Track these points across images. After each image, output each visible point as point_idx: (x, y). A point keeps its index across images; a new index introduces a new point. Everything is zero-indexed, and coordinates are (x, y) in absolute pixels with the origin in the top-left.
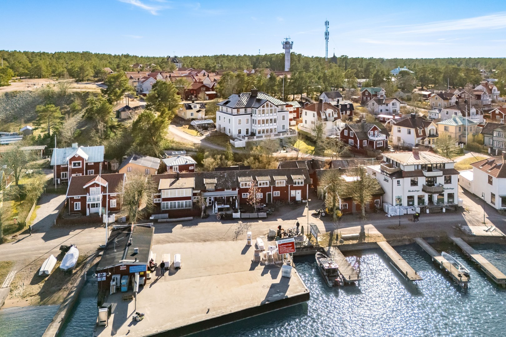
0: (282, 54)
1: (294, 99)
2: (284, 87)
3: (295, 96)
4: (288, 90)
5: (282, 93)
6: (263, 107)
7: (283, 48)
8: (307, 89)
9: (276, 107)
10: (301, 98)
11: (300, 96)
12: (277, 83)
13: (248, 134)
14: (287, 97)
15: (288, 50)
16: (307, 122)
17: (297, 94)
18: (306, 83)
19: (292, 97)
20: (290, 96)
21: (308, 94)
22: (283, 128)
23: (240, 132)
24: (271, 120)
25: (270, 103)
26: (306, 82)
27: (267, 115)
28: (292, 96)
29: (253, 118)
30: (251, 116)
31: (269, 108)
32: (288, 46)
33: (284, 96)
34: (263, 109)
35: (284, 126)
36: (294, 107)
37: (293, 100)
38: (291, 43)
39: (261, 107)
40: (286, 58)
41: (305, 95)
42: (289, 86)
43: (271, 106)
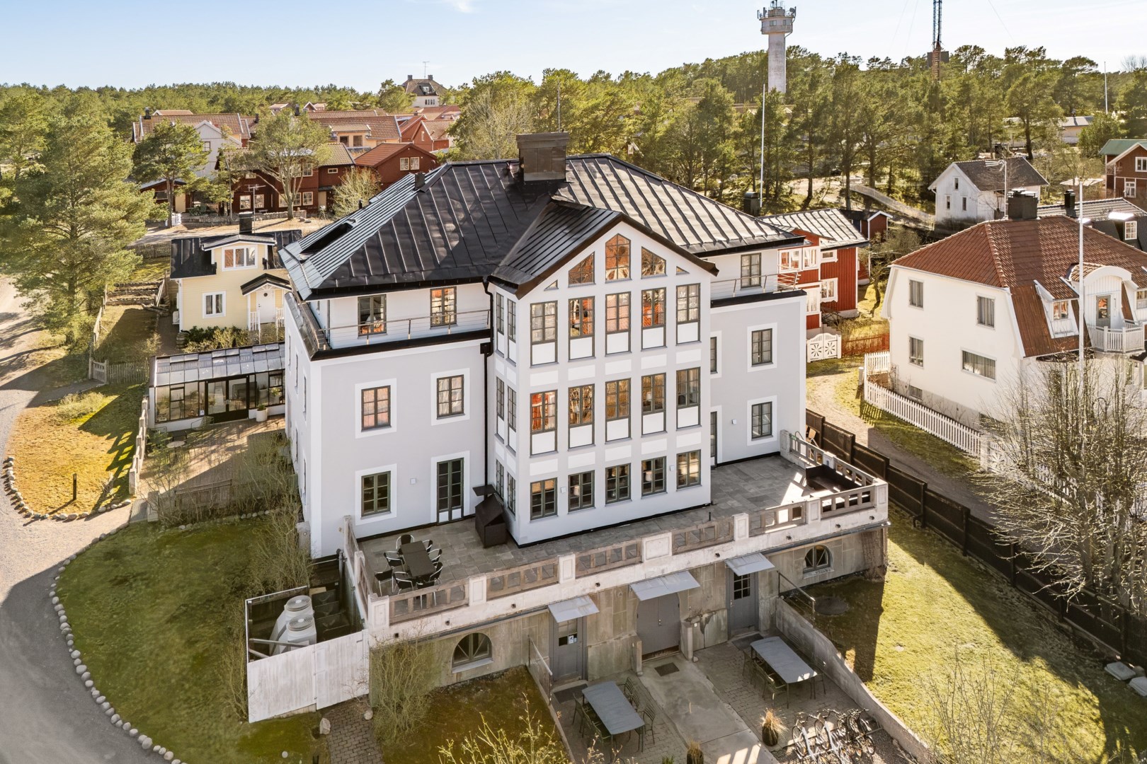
0: (760, 53)
1: (809, 198)
2: (768, 142)
3: (818, 184)
4: (785, 157)
5: (756, 172)
6: (583, 275)
7: (763, 31)
8: (869, 150)
9: (696, 274)
10: (846, 193)
11: (836, 184)
12: (735, 127)
13: (458, 502)
14: (779, 190)
15: (776, 37)
16: (928, 353)
17: (826, 172)
18: (871, 121)
19: (800, 188)
20: (791, 183)
21: (872, 174)
22: (762, 429)
23: (384, 492)
24: (653, 384)
25: (639, 242)
26: (869, 115)
27: (618, 342)
28: (805, 183)
29: (498, 365)
30: (487, 350)
31: (638, 284)
32: (778, 22)
33: (766, 186)
34: (582, 291)
35: (762, 412)
36: (824, 243)
37: (805, 206)
38: (788, 13)
39: (562, 274)
40: (772, 63)
41: (858, 179)
42: (790, 137)
43: (651, 264)
